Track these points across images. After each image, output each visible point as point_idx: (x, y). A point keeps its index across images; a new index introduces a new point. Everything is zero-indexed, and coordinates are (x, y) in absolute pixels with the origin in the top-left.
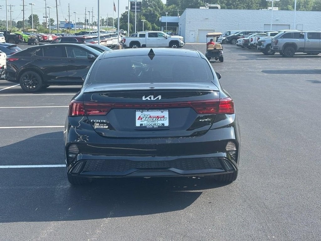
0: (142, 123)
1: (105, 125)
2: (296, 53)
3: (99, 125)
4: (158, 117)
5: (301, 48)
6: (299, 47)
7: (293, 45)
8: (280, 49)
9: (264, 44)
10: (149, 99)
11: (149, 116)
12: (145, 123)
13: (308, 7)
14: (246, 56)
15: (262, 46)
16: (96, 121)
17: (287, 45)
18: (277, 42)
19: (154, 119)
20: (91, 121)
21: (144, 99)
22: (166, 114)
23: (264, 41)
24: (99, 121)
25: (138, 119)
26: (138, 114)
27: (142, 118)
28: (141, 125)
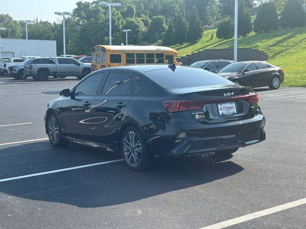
0: (222, 112)
1: (203, 115)
2: (49, 77)
3: (199, 116)
4: (230, 108)
5: (53, 72)
6: (51, 71)
7: (46, 69)
8: (35, 74)
9: (16, 70)
10: (228, 95)
11: (225, 107)
12: (224, 112)
13: (15, 36)
14: (3, 81)
15: (14, 72)
16: (196, 113)
17: (41, 70)
18: (31, 67)
19: (228, 109)
20: (193, 114)
21: (225, 95)
22: (234, 105)
23: (16, 67)
24: (199, 113)
25: (220, 110)
26: (220, 106)
27: (222, 109)
28: (222, 113)
